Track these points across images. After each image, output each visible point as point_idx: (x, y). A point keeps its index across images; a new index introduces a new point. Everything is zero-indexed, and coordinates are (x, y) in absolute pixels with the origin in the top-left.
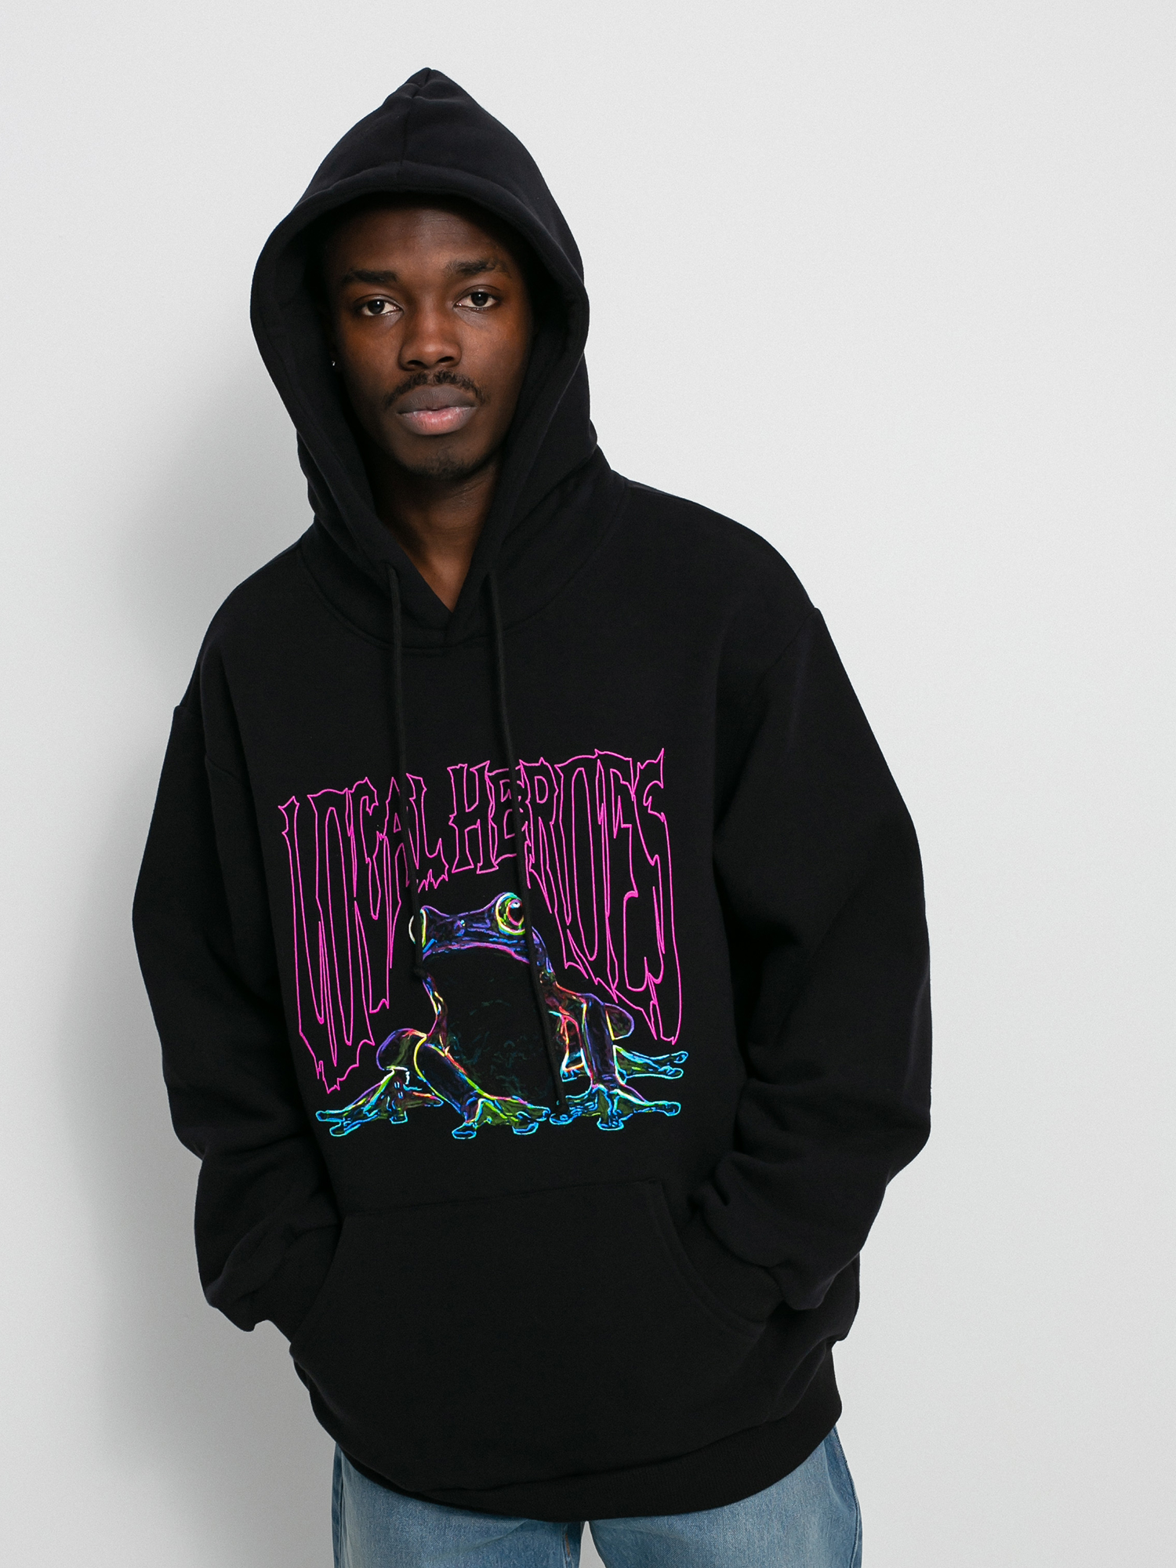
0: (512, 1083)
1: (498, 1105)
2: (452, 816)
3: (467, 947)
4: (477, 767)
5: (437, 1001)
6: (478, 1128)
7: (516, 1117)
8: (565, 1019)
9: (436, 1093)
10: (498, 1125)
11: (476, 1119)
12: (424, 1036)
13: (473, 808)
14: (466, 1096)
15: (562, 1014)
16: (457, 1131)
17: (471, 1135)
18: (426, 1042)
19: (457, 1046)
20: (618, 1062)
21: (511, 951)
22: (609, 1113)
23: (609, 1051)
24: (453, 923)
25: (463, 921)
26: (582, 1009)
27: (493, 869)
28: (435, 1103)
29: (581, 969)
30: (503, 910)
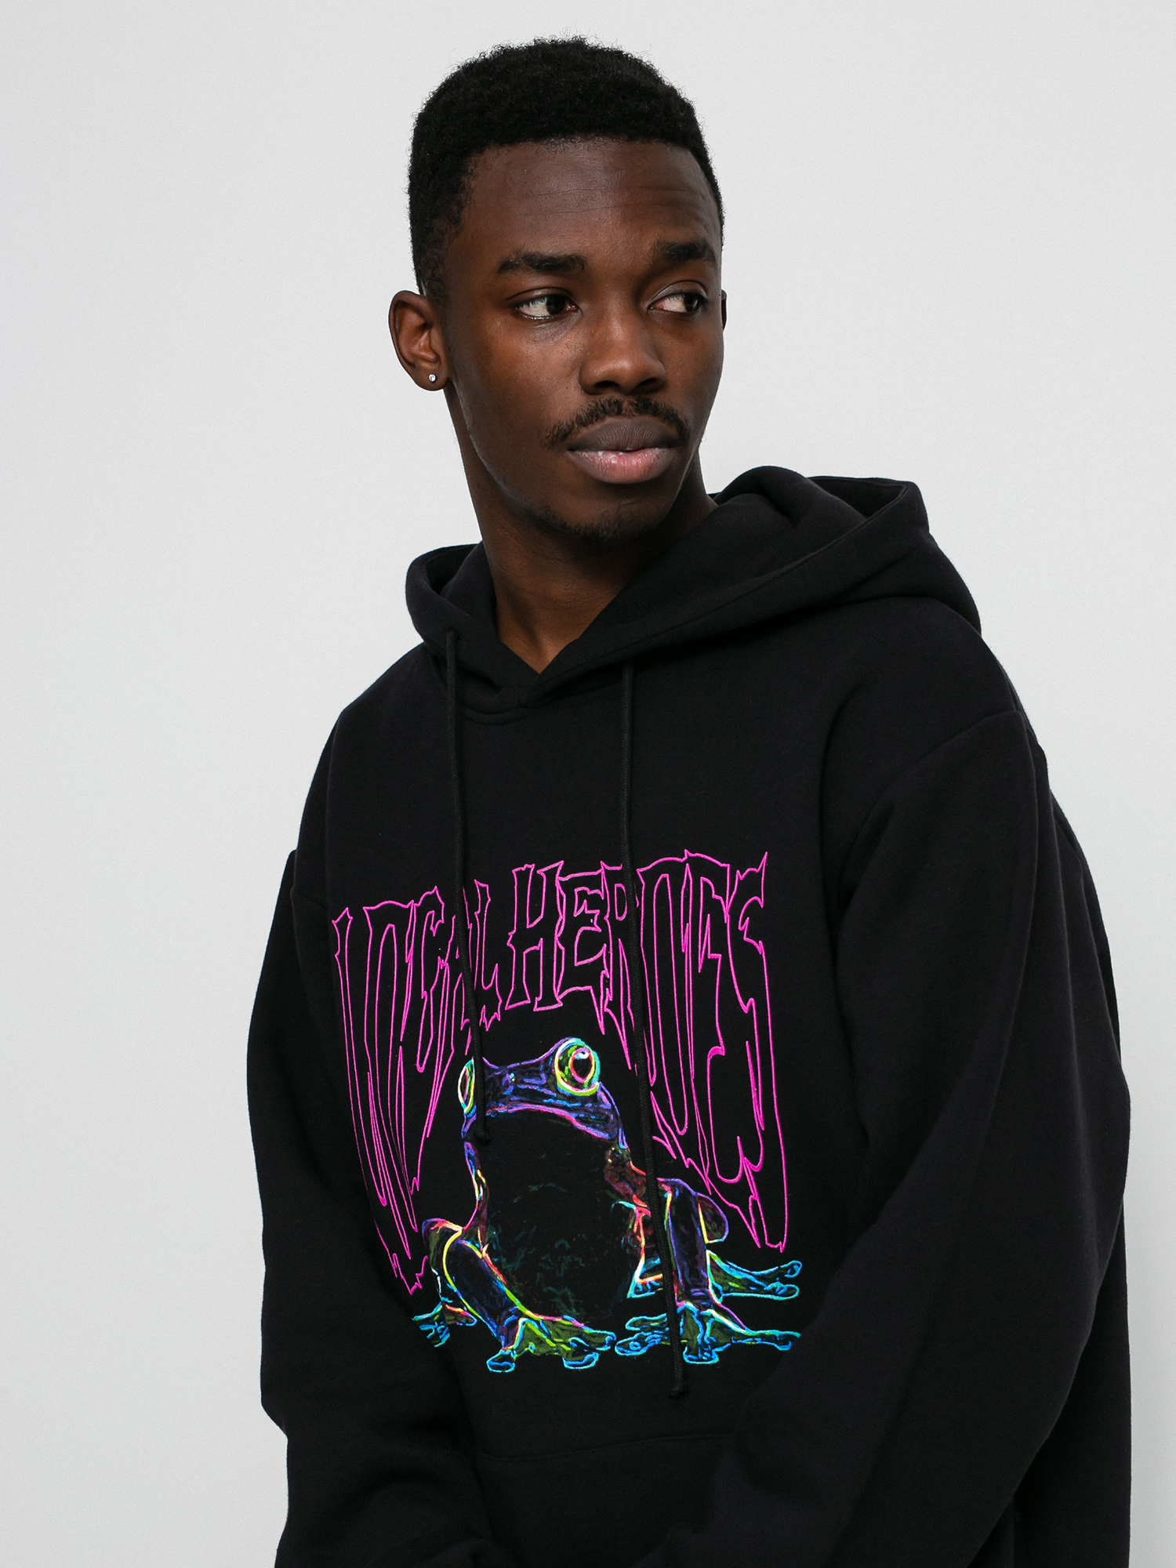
0: (565, 1298)
1: (544, 1327)
2: (511, 934)
3: (515, 1109)
4: (546, 869)
5: (479, 1182)
6: (517, 1358)
7: (568, 1345)
8: (640, 1212)
9: (469, 1307)
10: (543, 1355)
11: (515, 1346)
12: (459, 1229)
13: (535, 923)
14: (504, 1313)
15: (637, 1206)
16: (493, 1360)
17: (509, 1367)
18: (461, 1237)
19: (496, 1243)
20: (712, 1273)
21: (572, 1117)
22: (699, 1341)
23: (701, 1258)
24: (501, 1077)
25: (512, 1075)
26: (666, 1199)
27: (555, 1007)
28: (467, 1322)
29: (667, 1144)
30: (565, 1060)
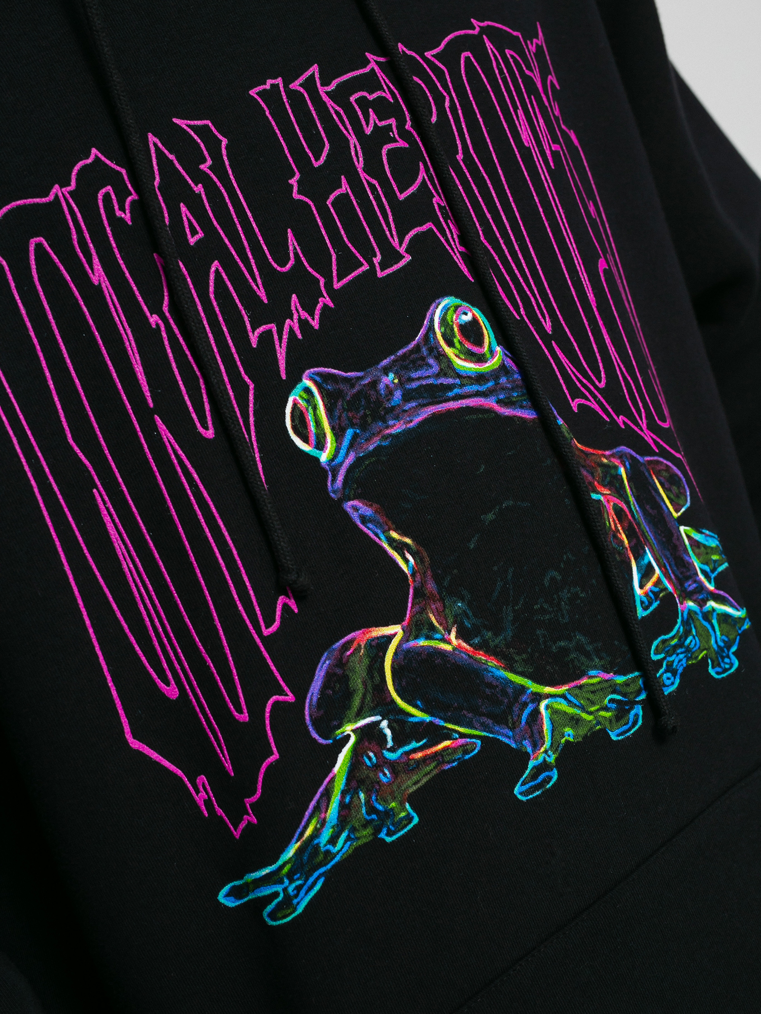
0: (580, 648)
1: (572, 699)
2: (293, 181)
3: (418, 419)
4: (300, 81)
5: (400, 547)
6: (557, 760)
7: (606, 709)
9: (462, 730)
10: (585, 737)
11: (547, 744)
12: (396, 629)
13: (323, 157)
14: (516, 709)
16: (523, 784)
17: (550, 778)
18: (405, 639)
19: (468, 618)
20: (694, 552)
21: (490, 402)
22: (715, 646)
23: (678, 539)
24: (374, 384)
25: (391, 376)
26: (622, 477)
27: (402, 264)
28: (466, 752)
29: (594, 406)
30: (448, 331)
